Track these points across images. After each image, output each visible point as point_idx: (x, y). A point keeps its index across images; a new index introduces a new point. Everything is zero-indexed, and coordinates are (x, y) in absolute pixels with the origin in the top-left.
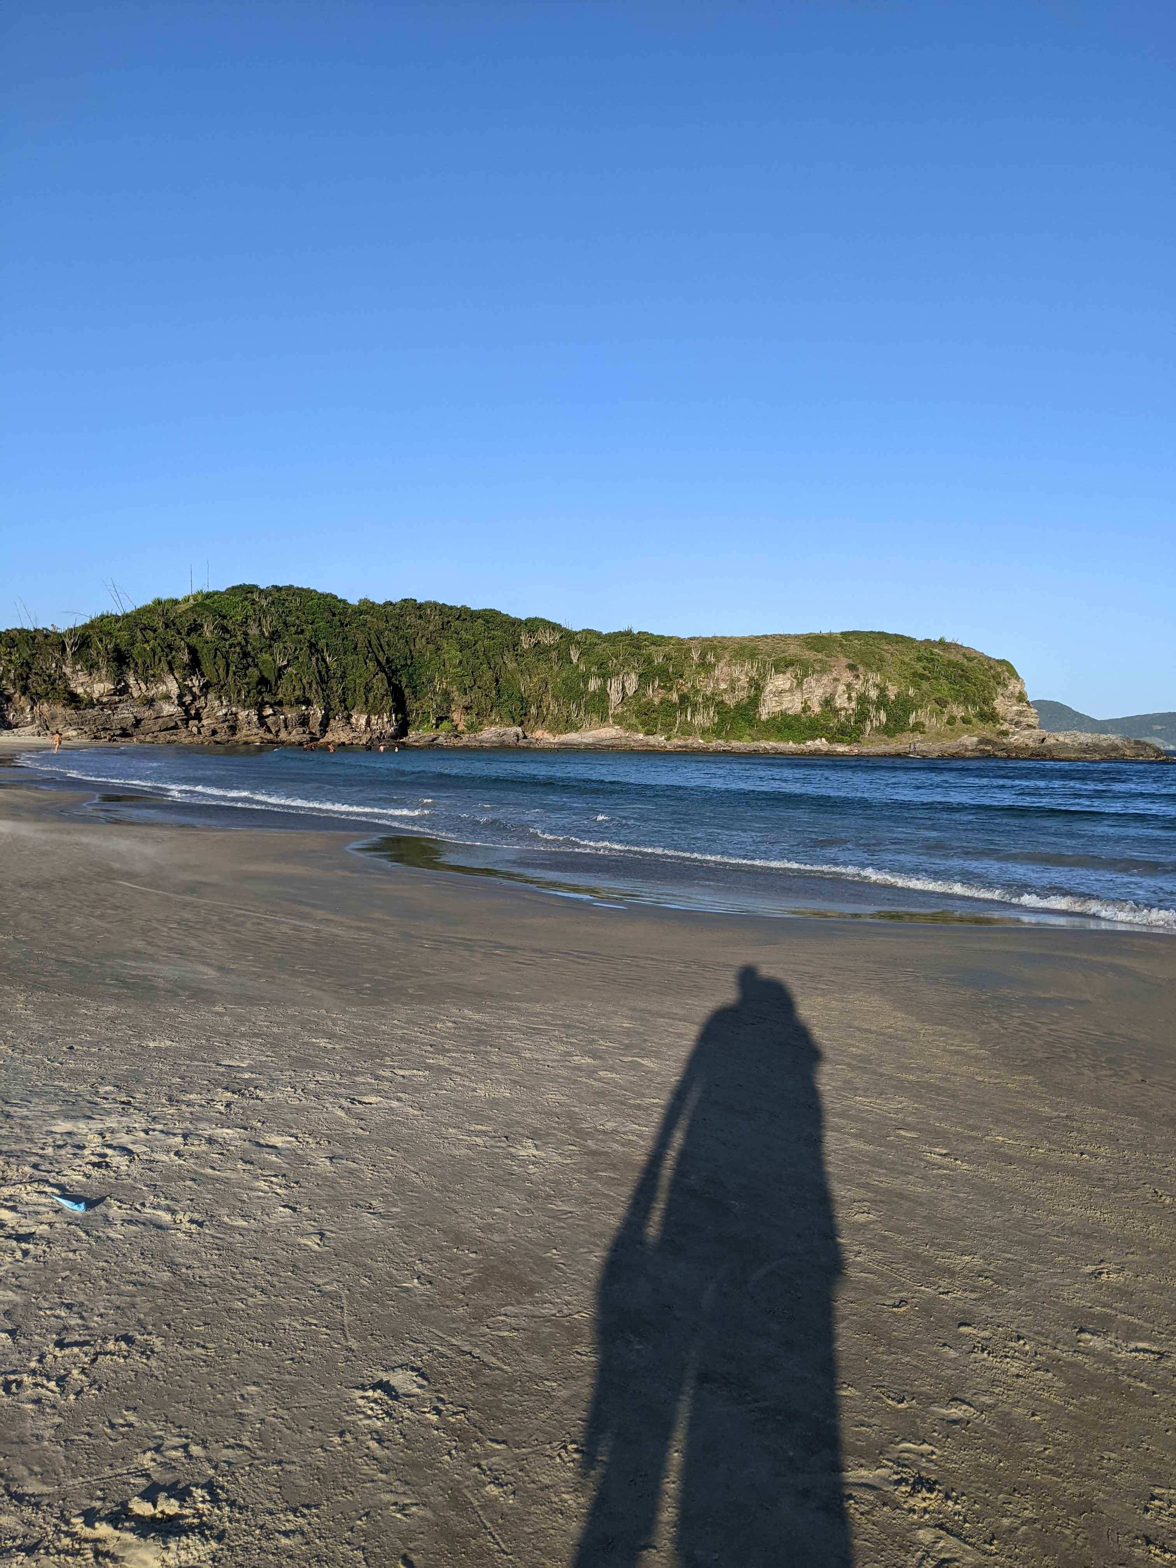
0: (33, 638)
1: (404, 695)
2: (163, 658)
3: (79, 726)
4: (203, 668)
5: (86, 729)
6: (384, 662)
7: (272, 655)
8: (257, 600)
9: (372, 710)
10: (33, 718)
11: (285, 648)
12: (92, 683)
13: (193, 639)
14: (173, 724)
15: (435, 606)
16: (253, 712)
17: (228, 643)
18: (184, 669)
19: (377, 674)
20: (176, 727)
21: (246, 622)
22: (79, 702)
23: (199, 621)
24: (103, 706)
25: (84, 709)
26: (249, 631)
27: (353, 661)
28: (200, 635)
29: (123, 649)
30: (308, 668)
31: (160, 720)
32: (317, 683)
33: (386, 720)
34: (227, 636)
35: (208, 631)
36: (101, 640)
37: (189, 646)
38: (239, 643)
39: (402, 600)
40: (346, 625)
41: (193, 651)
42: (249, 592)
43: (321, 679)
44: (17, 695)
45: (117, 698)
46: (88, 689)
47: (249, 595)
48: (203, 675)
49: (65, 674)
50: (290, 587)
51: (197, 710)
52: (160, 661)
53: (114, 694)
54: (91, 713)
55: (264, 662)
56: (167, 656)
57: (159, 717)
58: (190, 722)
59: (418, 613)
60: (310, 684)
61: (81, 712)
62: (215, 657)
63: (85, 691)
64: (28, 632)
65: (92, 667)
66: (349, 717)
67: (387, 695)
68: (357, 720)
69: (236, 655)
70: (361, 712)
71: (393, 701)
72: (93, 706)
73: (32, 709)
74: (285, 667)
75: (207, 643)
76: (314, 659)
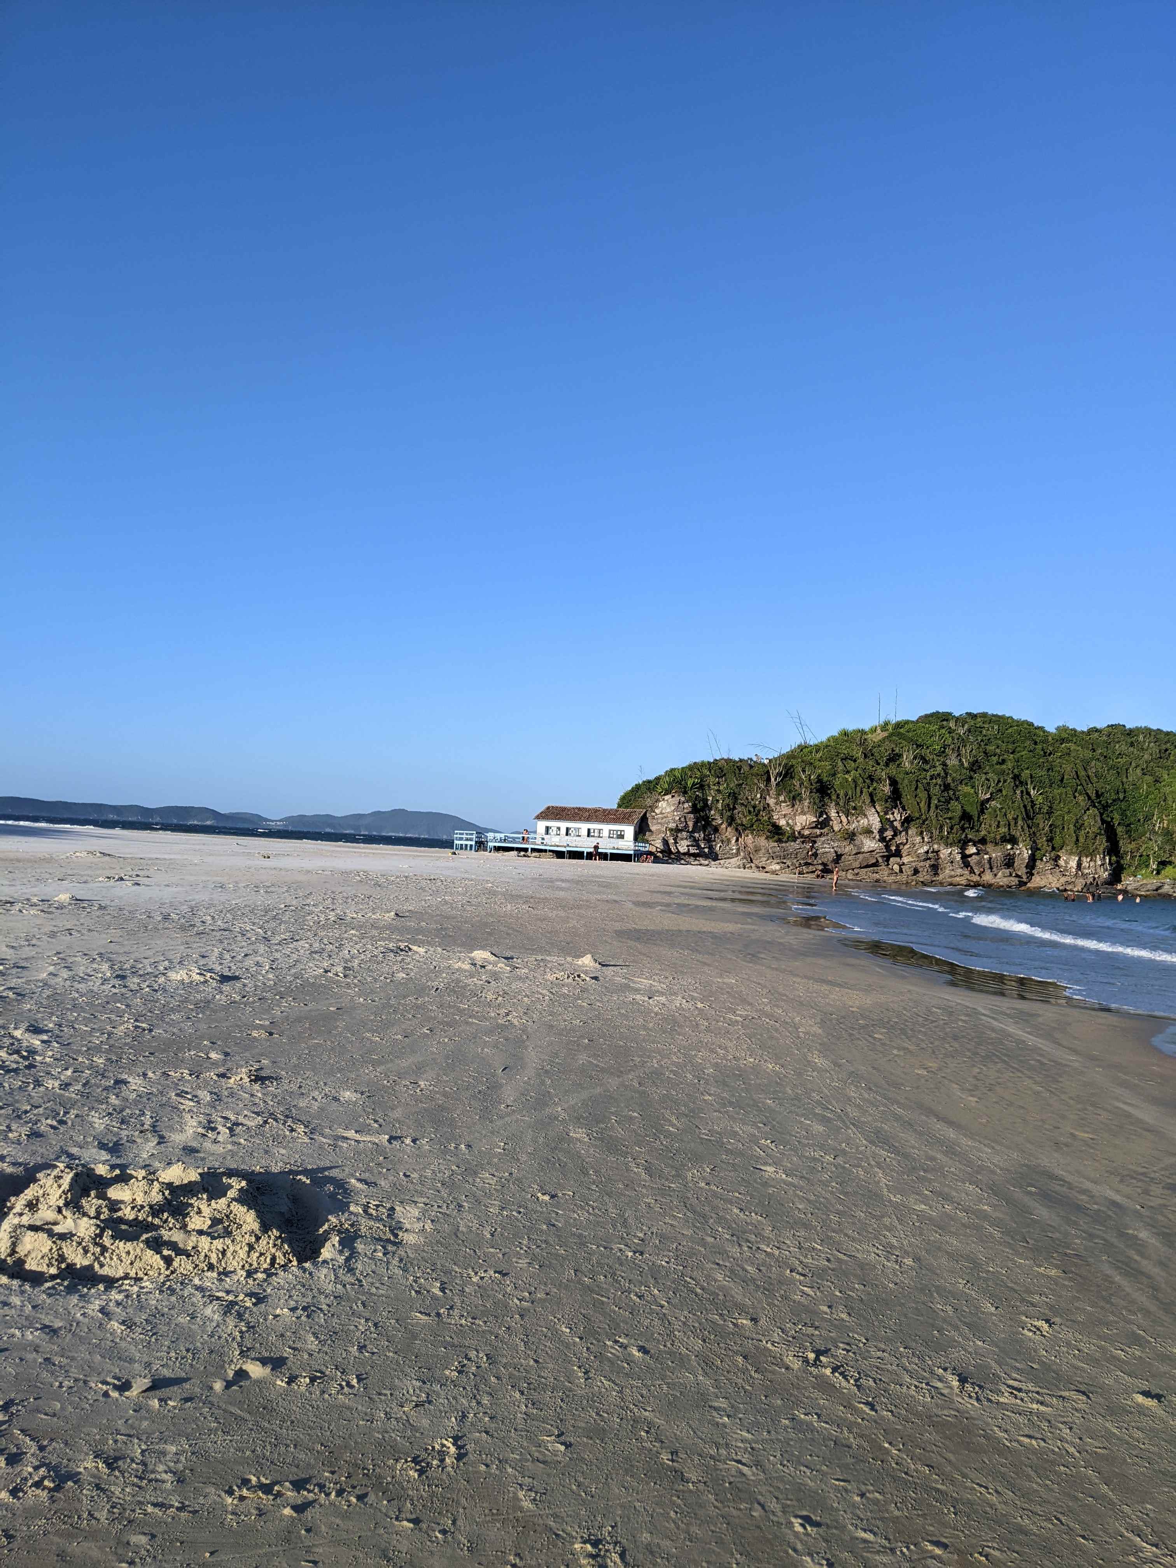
0: (740, 768)
1: (1116, 835)
2: (865, 790)
3: (782, 858)
4: (904, 800)
5: (789, 863)
6: (1093, 796)
7: (973, 787)
8: (954, 728)
9: (1084, 851)
10: (738, 849)
11: (988, 780)
12: (795, 815)
13: (892, 769)
14: (874, 861)
15: (1148, 732)
16: (956, 850)
17: (928, 774)
18: (886, 801)
19: (1088, 809)
20: (876, 864)
21: (944, 752)
22: (781, 834)
23: (897, 751)
24: (806, 839)
25: (786, 842)
26: (948, 762)
27: (1060, 795)
28: (899, 765)
29: (825, 779)
30: (1013, 803)
31: (861, 856)
32: (1023, 819)
33: (1099, 863)
34: (927, 767)
35: (907, 761)
36: (804, 771)
37: (890, 778)
38: (939, 775)
39: (1108, 726)
40: (1050, 755)
41: (894, 783)
42: (944, 720)
43: (1027, 814)
44: (724, 826)
45: (818, 831)
46: (790, 821)
47: (945, 723)
48: (904, 809)
49: (768, 804)
50: (984, 715)
51: (898, 846)
52: (861, 792)
53: (816, 827)
54: (794, 846)
55: (966, 795)
56: (869, 787)
57: (859, 853)
58: (891, 859)
59: (1129, 740)
60: (1016, 819)
61: (784, 845)
62: (916, 789)
63: (788, 823)
64: (735, 761)
65: (794, 798)
66: (1058, 857)
67: (1100, 834)
68: (1066, 862)
69: (938, 787)
70: (1071, 853)
71: (1107, 841)
72: (795, 839)
73: (737, 840)
74: (988, 800)
75: (907, 774)
76: (1018, 792)
